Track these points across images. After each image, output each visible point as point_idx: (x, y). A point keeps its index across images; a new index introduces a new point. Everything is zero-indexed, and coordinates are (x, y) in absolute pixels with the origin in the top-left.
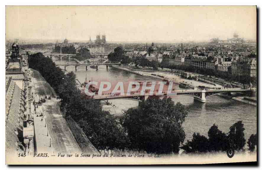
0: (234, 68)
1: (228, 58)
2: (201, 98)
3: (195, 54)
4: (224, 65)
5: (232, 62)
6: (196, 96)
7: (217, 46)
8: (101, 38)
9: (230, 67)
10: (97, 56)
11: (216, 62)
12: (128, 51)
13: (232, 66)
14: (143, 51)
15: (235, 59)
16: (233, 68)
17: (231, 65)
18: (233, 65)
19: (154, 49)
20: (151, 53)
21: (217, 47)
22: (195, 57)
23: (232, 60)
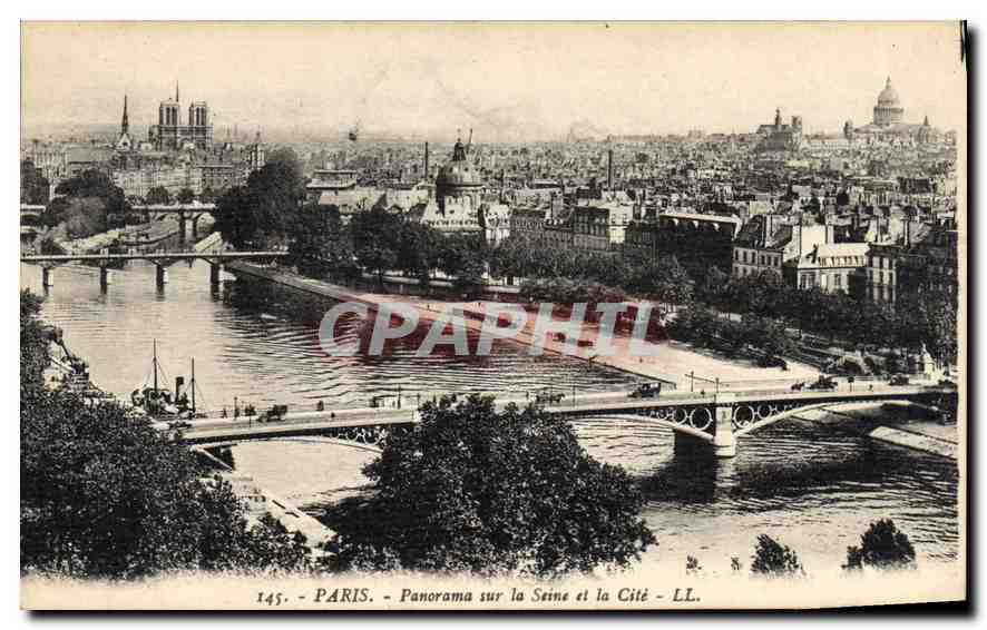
0: (881, 275)
1: (850, 228)
2: (714, 434)
3: (679, 204)
4: (829, 262)
5: (870, 245)
6: (688, 422)
7: (794, 163)
8: (184, 119)
9: (862, 269)
10: (159, 215)
11: (787, 248)
12: (327, 189)
13: (868, 269)
14: (408, 188)
15: (884, 230)
16: (876, 278)
17: (866, 260)
18: (876, 260)
19: (467, 178)
20: (447, 200)
21: (794, 168)
22: (679, 219)
23: (870, 236)
